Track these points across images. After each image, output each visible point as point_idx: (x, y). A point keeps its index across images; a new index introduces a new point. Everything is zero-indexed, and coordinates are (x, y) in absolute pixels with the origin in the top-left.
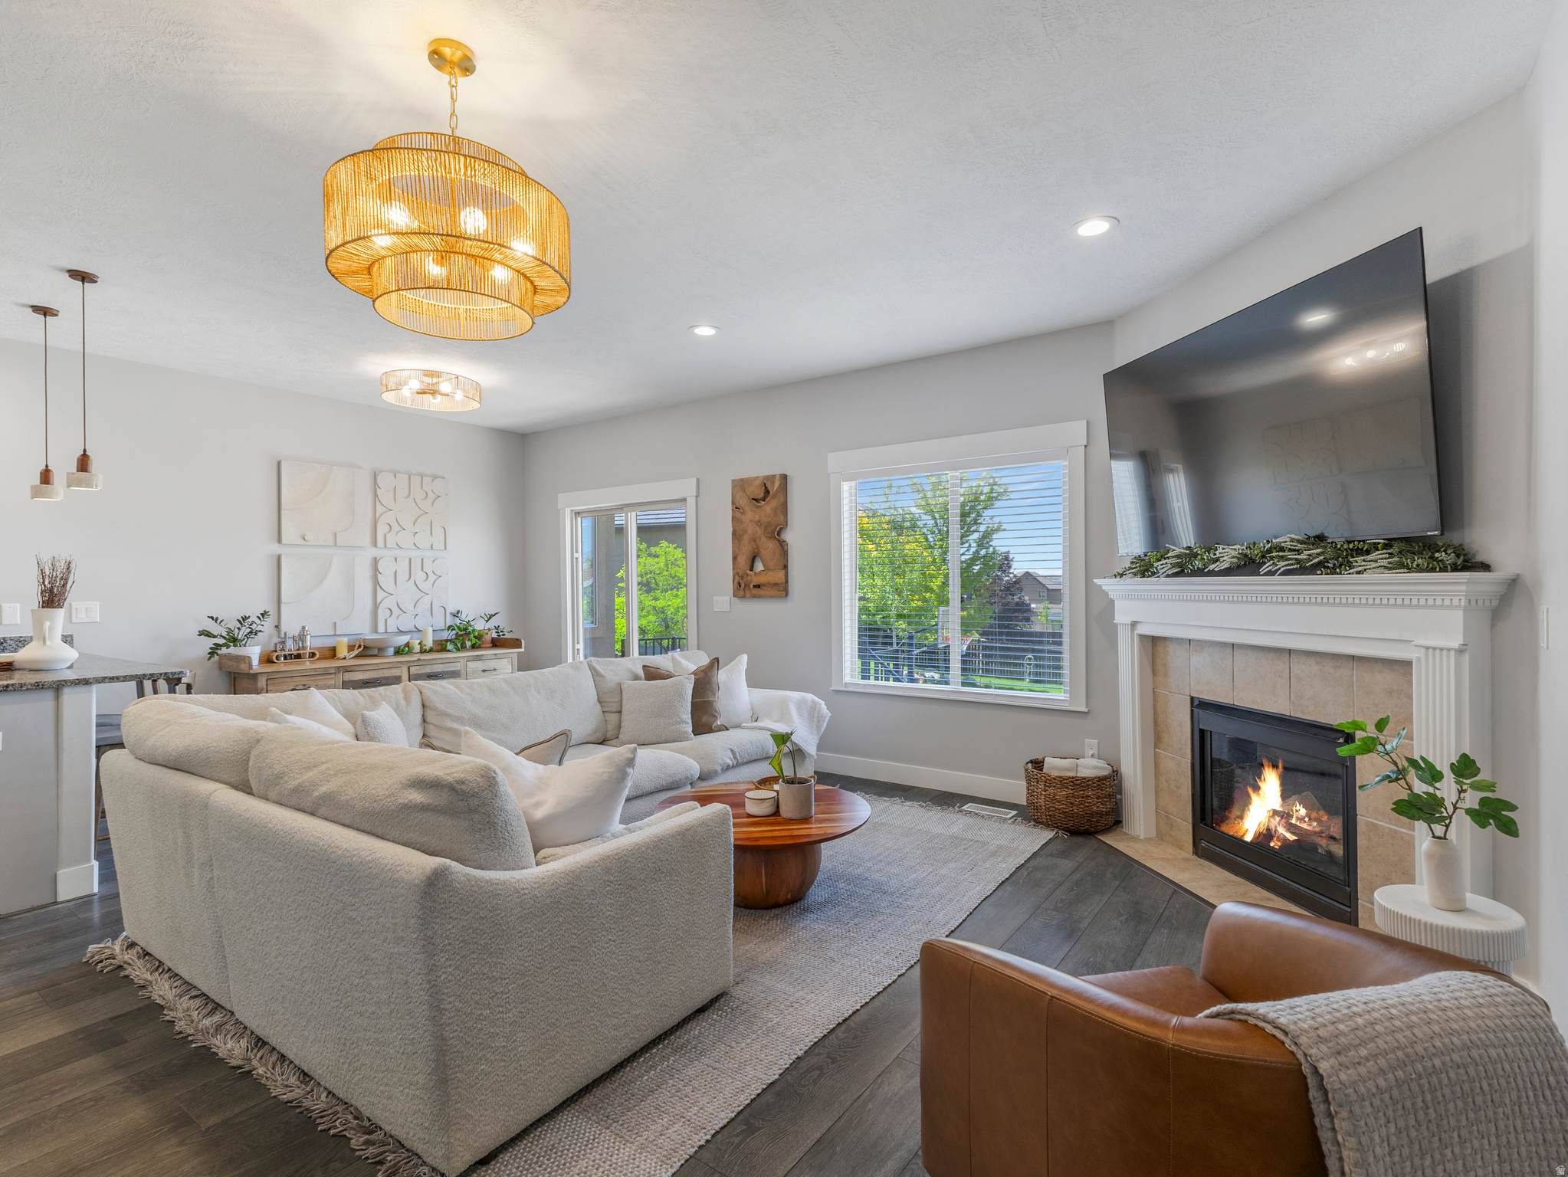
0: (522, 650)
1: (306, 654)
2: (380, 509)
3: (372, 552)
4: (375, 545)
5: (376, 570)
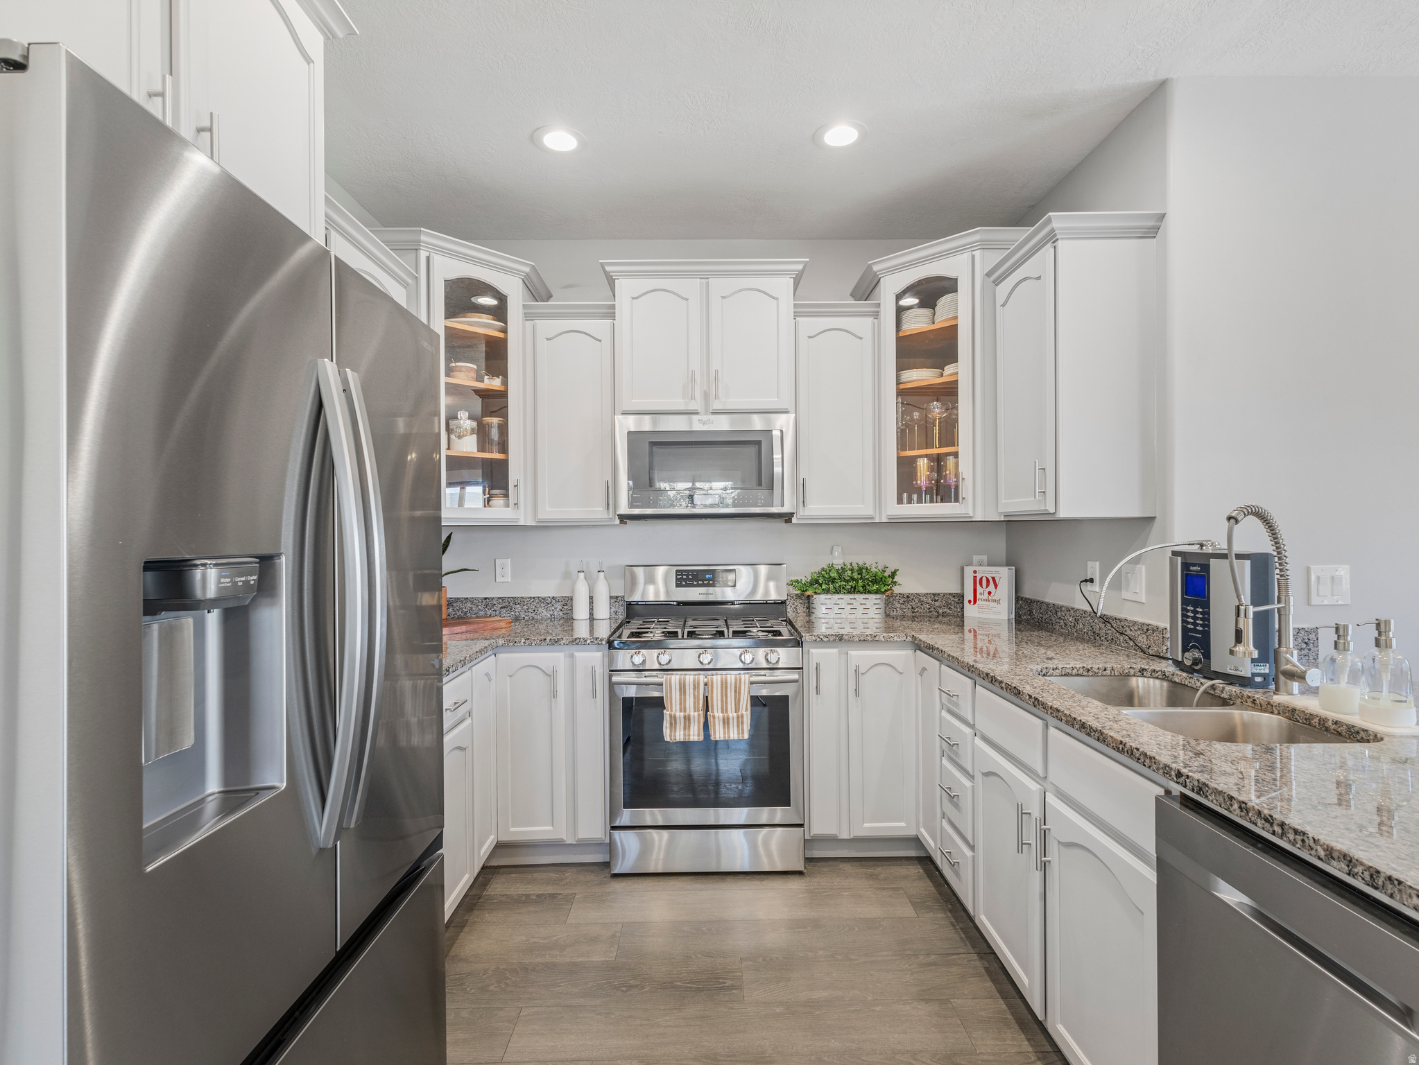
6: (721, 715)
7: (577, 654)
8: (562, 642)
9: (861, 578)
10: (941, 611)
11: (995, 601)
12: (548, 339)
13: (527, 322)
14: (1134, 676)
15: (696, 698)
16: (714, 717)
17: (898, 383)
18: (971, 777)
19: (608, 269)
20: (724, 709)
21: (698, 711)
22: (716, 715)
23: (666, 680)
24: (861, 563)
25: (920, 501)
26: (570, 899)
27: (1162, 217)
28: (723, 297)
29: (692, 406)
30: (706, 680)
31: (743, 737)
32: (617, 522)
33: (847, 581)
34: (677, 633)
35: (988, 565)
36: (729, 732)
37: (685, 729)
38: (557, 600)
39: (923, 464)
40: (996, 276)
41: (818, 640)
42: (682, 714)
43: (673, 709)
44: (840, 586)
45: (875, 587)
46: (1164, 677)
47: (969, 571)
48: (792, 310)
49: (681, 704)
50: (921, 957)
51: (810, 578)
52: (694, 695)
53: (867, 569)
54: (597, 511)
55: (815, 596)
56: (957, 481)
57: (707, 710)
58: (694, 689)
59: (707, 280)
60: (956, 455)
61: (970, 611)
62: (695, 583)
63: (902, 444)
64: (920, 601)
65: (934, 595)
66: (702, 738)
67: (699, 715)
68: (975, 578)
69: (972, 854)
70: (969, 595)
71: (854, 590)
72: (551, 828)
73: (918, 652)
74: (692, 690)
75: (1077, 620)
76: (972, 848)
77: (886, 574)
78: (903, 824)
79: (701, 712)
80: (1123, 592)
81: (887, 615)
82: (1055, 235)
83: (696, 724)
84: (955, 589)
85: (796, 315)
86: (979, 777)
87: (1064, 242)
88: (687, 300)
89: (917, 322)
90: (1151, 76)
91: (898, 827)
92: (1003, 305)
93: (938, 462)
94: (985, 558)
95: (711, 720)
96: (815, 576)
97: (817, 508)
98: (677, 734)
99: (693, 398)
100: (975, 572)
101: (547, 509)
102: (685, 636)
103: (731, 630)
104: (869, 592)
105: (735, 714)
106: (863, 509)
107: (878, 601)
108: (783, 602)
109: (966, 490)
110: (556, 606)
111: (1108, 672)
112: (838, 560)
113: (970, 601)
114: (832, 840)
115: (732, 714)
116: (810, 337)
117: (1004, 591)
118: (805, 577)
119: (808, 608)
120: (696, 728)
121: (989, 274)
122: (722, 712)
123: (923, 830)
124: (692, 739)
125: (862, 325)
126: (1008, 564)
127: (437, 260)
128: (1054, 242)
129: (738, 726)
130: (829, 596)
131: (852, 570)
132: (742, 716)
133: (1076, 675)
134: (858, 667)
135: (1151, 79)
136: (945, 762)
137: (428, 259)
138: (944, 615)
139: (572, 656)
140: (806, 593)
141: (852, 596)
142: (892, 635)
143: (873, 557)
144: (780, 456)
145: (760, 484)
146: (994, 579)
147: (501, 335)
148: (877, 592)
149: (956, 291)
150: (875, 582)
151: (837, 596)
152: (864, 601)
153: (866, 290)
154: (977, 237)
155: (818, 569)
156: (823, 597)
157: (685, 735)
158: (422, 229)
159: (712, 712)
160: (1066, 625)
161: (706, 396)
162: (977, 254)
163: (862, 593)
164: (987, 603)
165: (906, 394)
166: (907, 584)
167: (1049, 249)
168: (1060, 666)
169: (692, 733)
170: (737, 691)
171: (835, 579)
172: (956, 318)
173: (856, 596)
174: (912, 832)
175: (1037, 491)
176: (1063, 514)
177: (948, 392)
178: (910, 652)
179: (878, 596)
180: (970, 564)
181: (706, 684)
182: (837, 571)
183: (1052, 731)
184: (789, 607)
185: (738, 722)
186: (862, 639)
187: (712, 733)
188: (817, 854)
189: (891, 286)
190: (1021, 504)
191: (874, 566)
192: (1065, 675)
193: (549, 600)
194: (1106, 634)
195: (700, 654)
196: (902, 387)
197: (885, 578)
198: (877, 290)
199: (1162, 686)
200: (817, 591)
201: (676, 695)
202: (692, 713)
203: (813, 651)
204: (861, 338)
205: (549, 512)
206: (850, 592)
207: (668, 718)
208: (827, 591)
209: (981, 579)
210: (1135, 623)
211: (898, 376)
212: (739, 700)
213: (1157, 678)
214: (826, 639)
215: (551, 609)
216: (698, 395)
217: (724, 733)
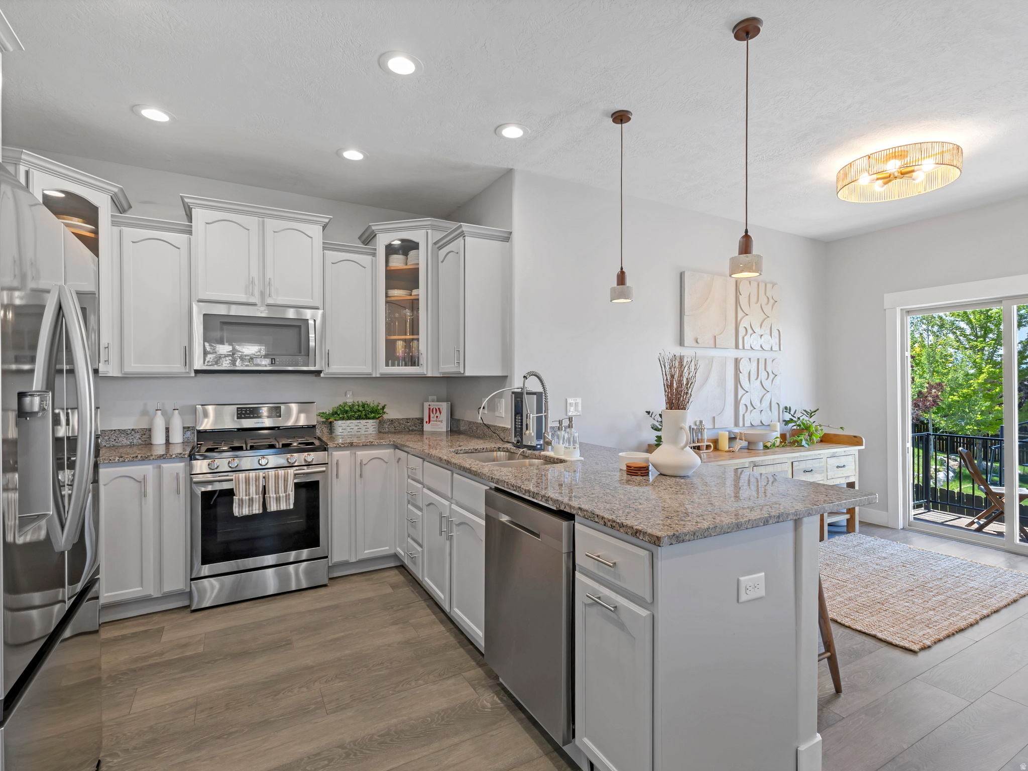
0: (863, 447)
1: (704, 445)
2: (740, 314)
3: (733, 353)
4: (737, 347)
5: (737, 370)
6: (275, 496)
7: (164, 466)
8: (151, 458)
9: (364, 410)
10: (411, 428)
11: (440, 421)
12: (133, 242)
13: (113, 227)
14: (496, 451)
15: (257, 487)
16: (270, 497)
17: (387, 296)
18: (420, 509)
19: (186, 200)
20: (277, 492)
21: (259, 494)
22: (271, 495)
23: (235, 477)
24: (364, 401)
25: (398, 365)
26: (160, 631)
27: (511, 233)
28: (274, 232)
29: (252, 300)
30: (264, 475)
31: (290, 507)
32: (193, 374)
33: (355, 412)
34: (242, 447)
35: (437, 402)
36: (280, 506)
37: (249, 507)
38: (136, 431)
39: (400, 345)
40: (439, 245)
41: (338, 446)
42: (247, 497)
43: (241, 494)
44: (351, 415)
45: (373, 415)
46: (508, 451)
47: (426, 405)
48: (322, 246)
49: (246, 491)
50: (395, 608)
51: (331, 411)
52: (256, 485)
53: (368, 404)
54: (177, 367)
55: (335, 422)
56: (419, 354)
57: (265, 493)
58: (256, 481)
59: (263, 219)
60: (418, 340)
61: (427, 427)
62: (252, 416)
63: (389, 330)
64: (399, 423)
65: (407, 419)
66: (261, 511)
67: (259, 497)
68: (429, 409)
69: (421, 549)
70: (426, 419)
71: (359, 418)
72: (140, 589)
73: (396, 450)
74: (254, 482)
75: (477, 428)
76: (421, 546)
77: (379, 408)
78: (387, 548)
79: (261, 495)
80: (496, 413)
81: (380, 432)
82: (464, 234)
83: (257, 503)
84: (418, 416)
85: (324, 248)
86: (425, 508)
87: (468, 237)
88: (248, 230)
89: (397, 262)
90: (506, 165)
91: (385, 550)
92: (442, 262)
93: (408, 343)
94: (435, 397)
95: (267, 500)
96: (335, 410)
97: (337, 368)
98: (244, 510)
99: (253, 294)
100: (429, 405)
101: (133, 365)
102: (249, 448)
103: (281, 444)
104: (369, 418)
105: (284, 494)
106: (363, 368)
107: (374, 424)
108: (314, 426)
109: (423, 360)
110: (135, 435)
111: (485, 450)
112: (350, 399)
113: (427, 422)
114: (346, 564)
115: (282, 494)
116: (332, 263)
117: (444, 415)
118: (328, 410)
119: (331, 429)
120: (257, 505)
121: (435, 243)
122: (275, 494)
123: (398, 549)
124: (254, 512)
125: (365, 259)
126: (447, 400)
127: (36, 175)
128: (464, 237)
129: (286, 501)
130: (344, 422)
131: (358, 406)
132: (289, 495)
133: (470, 453)
134: (361, 461)
135: (506, 167)
136: (410, 506)
137: (27, 173)
138: (413, 430)
139: (160, 467)
140: (328, 421)
141: (358, 421)
142: (382, 441)
143: (371, 398)
144: (314, 335)
145: (300, 352)
146: (439, 409)
147: (92, 235)
148: (373, 418)
149: (418, 249)
150: (372, 412)
151: (349, 422)
152: (366, 424)
153: (368, 238)
154: (429, 223)
155: (336, 405)
156: (340, 422)
157: (249, 510)
158: (23, 150)
159: (269, 494)
160: (473, 431)
161: (262, 294)
162: (429, 231)
163: (364, 419)
164: (436, 423)
165: (390, 303)
166: (391, 413)
167: (461, 239)
168: (463, 449)
169: (254, 508)
170: (286, 480)
171: (348, 411)
172: (418, 264)
173: (361, 421)
174: (392, 552)
175: (456, 362)
176: (467, 374)
177: (414, 305)
178: (392, 450)
179: (374, 421)
180: (428, 401)
181: (264, 477)
182: (349, 406)
183: (455, 475)
184: (317, 430)
185: (286, 499)
186: (364, 444)
187: (268, 507)
188: (336, 575)
189: (382, 241)
190: (448, 368)
191: (371, 403)
192: (466, 453)
193: (129, 431)
194: (489, 434)
195: (260, 459)
196: (389, 299)
197: (379, 409)
198: (374, 239)
199: (506, 455)
200: (336, 419)
201: (242, 486)
202: (254, 496)
203: (334, 453)
204: (365, 268)
205: (133, 366)
206: (357, 419)
207: (237, 501)
208: (343, 419)
209: (433, 409)
210: (499, 427)
211: (386, 293)
212: (287, 485)
213: (505, 451)
214: (343, 446)
215: (130, 438)
216: (257, 293)
217: (277, 507)
